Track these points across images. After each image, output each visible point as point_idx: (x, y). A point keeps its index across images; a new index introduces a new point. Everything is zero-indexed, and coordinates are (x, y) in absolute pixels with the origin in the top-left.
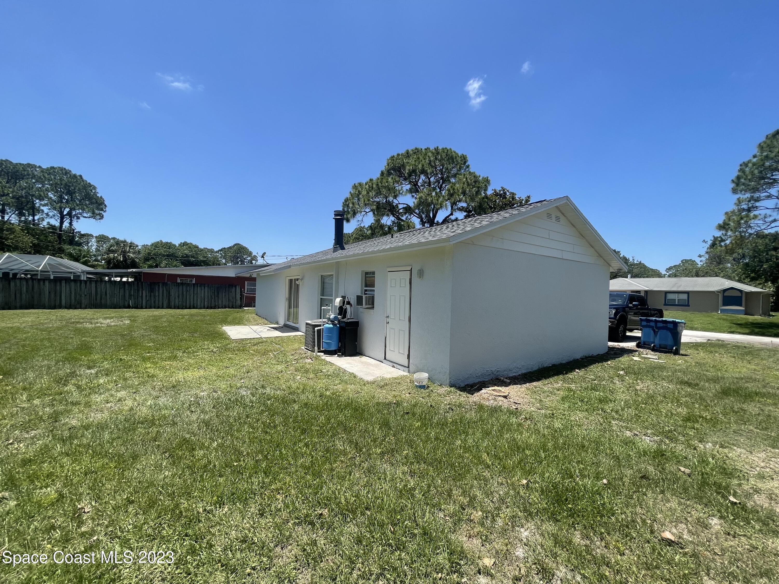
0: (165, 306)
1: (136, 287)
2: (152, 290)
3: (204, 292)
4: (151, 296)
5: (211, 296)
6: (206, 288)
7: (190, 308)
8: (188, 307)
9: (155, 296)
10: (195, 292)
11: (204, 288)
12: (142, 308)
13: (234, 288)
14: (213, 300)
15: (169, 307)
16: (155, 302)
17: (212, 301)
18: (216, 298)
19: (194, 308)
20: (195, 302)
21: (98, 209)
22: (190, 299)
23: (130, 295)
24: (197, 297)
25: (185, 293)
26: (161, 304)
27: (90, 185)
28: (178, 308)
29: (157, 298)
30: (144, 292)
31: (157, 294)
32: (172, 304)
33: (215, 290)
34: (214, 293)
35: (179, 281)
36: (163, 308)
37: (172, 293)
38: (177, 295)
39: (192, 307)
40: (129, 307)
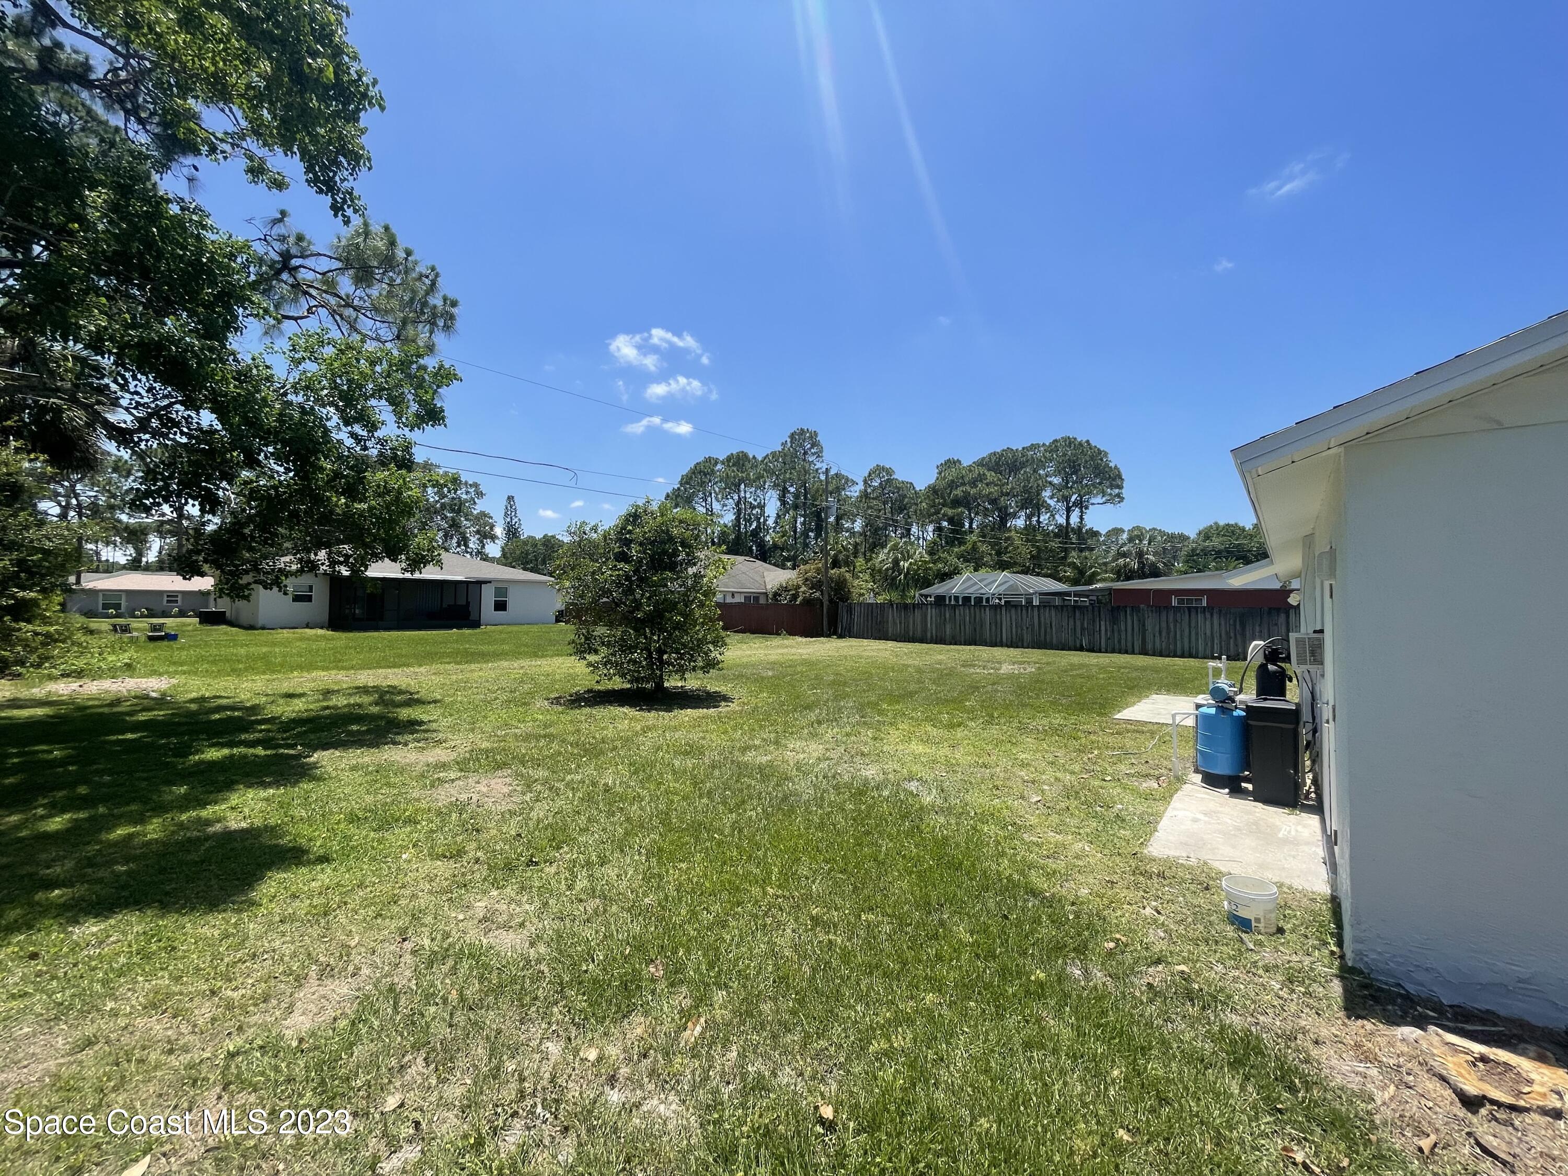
0: (1136, 650)
1: (1090, 616)
2: (1114, 621)
3: (1212, 624)
4: (1113, 631)
5: (1227, 633)
6: (1215, 616)
7: (1182, 656)
8: (1179, 653)
9: (1119, 631)
10: (1193, 625)
11: (1212, 615)
12: (1100, 651)
13: (1283, 616)
14: (1232, 641)
15: (1144, 652)
16: (1120, 642)
17: (1229, 644)
18: (1239, 637)
19: (1191, 656)
20: (1193, 644)
21: (1112, 487)
22: (1182, 638)
23: (1083, 629)
24: (1197, 634)
25: (1172, 626)
26: (1130, 645)
27: (1100, 452)
28: (1161, 655)
29: (1123, 637)
30: (1103, 623)
31: (1123, 628)
32: (1149, 646)
33: (1235, 621)
34: (1235, 625)
35: (1174, 602)
36: (1133, 653)
37: (1149, 624)
38: (1157, 628)
39: (1186, 653)
40: (1081, 649)
